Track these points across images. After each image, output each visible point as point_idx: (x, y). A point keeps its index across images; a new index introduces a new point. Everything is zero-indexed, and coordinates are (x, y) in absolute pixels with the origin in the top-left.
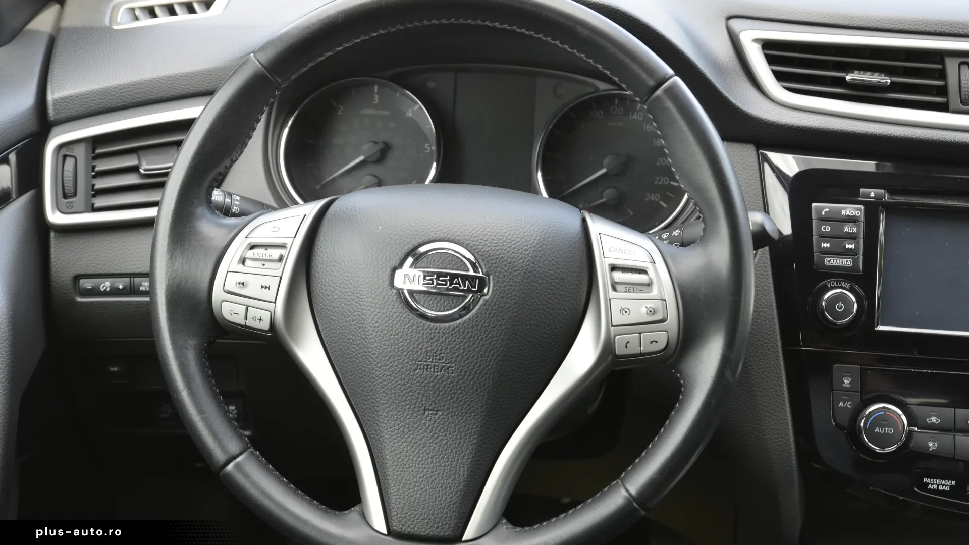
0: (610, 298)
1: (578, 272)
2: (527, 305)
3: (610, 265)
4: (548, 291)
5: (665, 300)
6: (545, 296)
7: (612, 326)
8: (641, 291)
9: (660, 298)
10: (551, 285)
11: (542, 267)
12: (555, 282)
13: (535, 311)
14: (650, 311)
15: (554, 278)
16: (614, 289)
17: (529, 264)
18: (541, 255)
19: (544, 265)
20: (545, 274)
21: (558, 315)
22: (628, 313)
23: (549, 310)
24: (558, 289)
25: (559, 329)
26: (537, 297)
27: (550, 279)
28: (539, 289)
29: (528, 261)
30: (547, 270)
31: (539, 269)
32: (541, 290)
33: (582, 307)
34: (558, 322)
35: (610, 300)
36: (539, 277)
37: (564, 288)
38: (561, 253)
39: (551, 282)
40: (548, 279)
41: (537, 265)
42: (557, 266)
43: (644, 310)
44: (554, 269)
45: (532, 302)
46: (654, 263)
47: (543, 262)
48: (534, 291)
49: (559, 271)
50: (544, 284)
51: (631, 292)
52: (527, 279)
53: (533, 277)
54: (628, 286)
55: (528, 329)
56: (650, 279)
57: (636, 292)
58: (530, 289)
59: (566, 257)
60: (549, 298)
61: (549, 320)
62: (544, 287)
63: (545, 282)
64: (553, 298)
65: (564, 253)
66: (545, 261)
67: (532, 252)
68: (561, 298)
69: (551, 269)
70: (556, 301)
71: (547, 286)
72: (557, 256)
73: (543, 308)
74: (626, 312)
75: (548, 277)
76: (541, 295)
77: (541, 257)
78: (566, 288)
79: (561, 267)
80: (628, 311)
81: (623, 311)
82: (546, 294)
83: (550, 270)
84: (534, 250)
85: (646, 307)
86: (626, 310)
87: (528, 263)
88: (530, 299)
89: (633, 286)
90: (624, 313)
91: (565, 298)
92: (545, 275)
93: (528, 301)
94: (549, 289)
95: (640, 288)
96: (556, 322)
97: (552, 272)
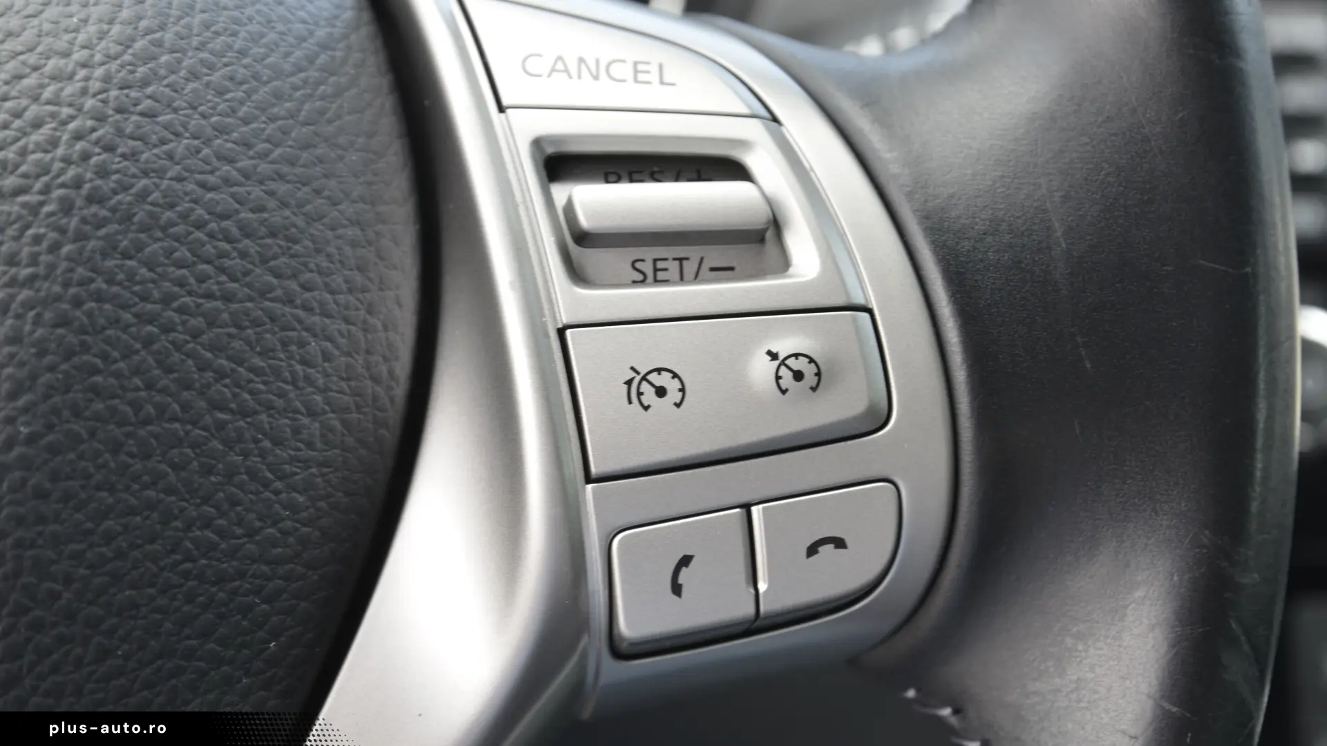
0: (565, 319)
1: (362, 199)
2: (96, 391)
3: (537, 143)
4: (210, 305)
5: (870, 311)
6: (195, 335)
7: (589, 479)
8: (724, 271)
9: (840, 301)
10: (222, 270)
11: (161, 173)
12: (244, 255)
13: (146, 422)
14: (798, 376)
15: (235, 231)
16: (577, 274)
17: (85, 157)
18: (147, 104)
19: (170, 156)
20: (184, 206)
21: (277, 442)
22: (673, 395)
23: (222, 416)
24: (264, 293)
25: (288, 524)
26: (148, 342)
27: (211, 236)
28: (156, 295)
29: (78, 137)
30: (191, 187)
31: (144, 182)
32: (167, 300)
33: (401, 390)
34: (278, 485)
35: (561, 332)
36: (145, 229)
37: (293, 285)
38: (263, 93)
39: (222, 255)
40: (199, 235)
41: (133, 156)
42: (244, 163)
43: (761, 370)
44: (227, 182)
45: (118, 375)
46: (775, 119)
47: (163, 142)
48: (124, 307)
49: (257, 192)
50: (180, 265)
51: (665, 282)
52: (80, 237)
53: (113, 228)
54: (649, 253)
55: (109, 538)
56: (769, 201)
57: (697, 278)
58: (99, 298)
59: (292, 115)
60: (213, 348)
61: (230, 475)
62: (181, 283)
63: (182, 253)
64: (237, 344)
65: (278, 96)
66: (177, 135)
67: (95, 85)
68: (285, 344)
69: (211, 179)
70: (258, 362)
71: (201, 280)
72: (243, 111)
73: (185, 407)
74: (661, 392)
75: (200, 225)
76: (168, 329)
77: (150, 115)
78: (306, 287)
79: (264, 167)
80: (672, 386)
81: (645, 387)
82: (197, 322)
83: (212, 189)
84: (107, 79)
85: (773, 356)
86: (663, 380)
87: (79, 146)
88: (105, 357)
89: (680, 251)
90: (649, 395)
91: (302, 344)
92: (184, 216)
93: (95, 371)
94: (209, 296)
95: (715, 255)
96: (266, 485)
97: (222, 198)
